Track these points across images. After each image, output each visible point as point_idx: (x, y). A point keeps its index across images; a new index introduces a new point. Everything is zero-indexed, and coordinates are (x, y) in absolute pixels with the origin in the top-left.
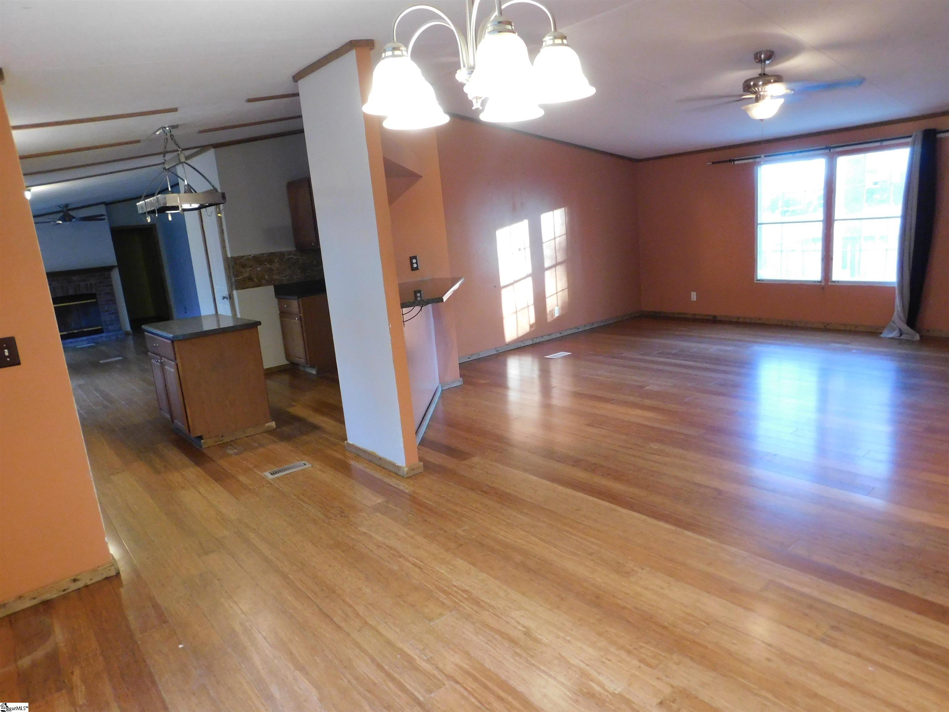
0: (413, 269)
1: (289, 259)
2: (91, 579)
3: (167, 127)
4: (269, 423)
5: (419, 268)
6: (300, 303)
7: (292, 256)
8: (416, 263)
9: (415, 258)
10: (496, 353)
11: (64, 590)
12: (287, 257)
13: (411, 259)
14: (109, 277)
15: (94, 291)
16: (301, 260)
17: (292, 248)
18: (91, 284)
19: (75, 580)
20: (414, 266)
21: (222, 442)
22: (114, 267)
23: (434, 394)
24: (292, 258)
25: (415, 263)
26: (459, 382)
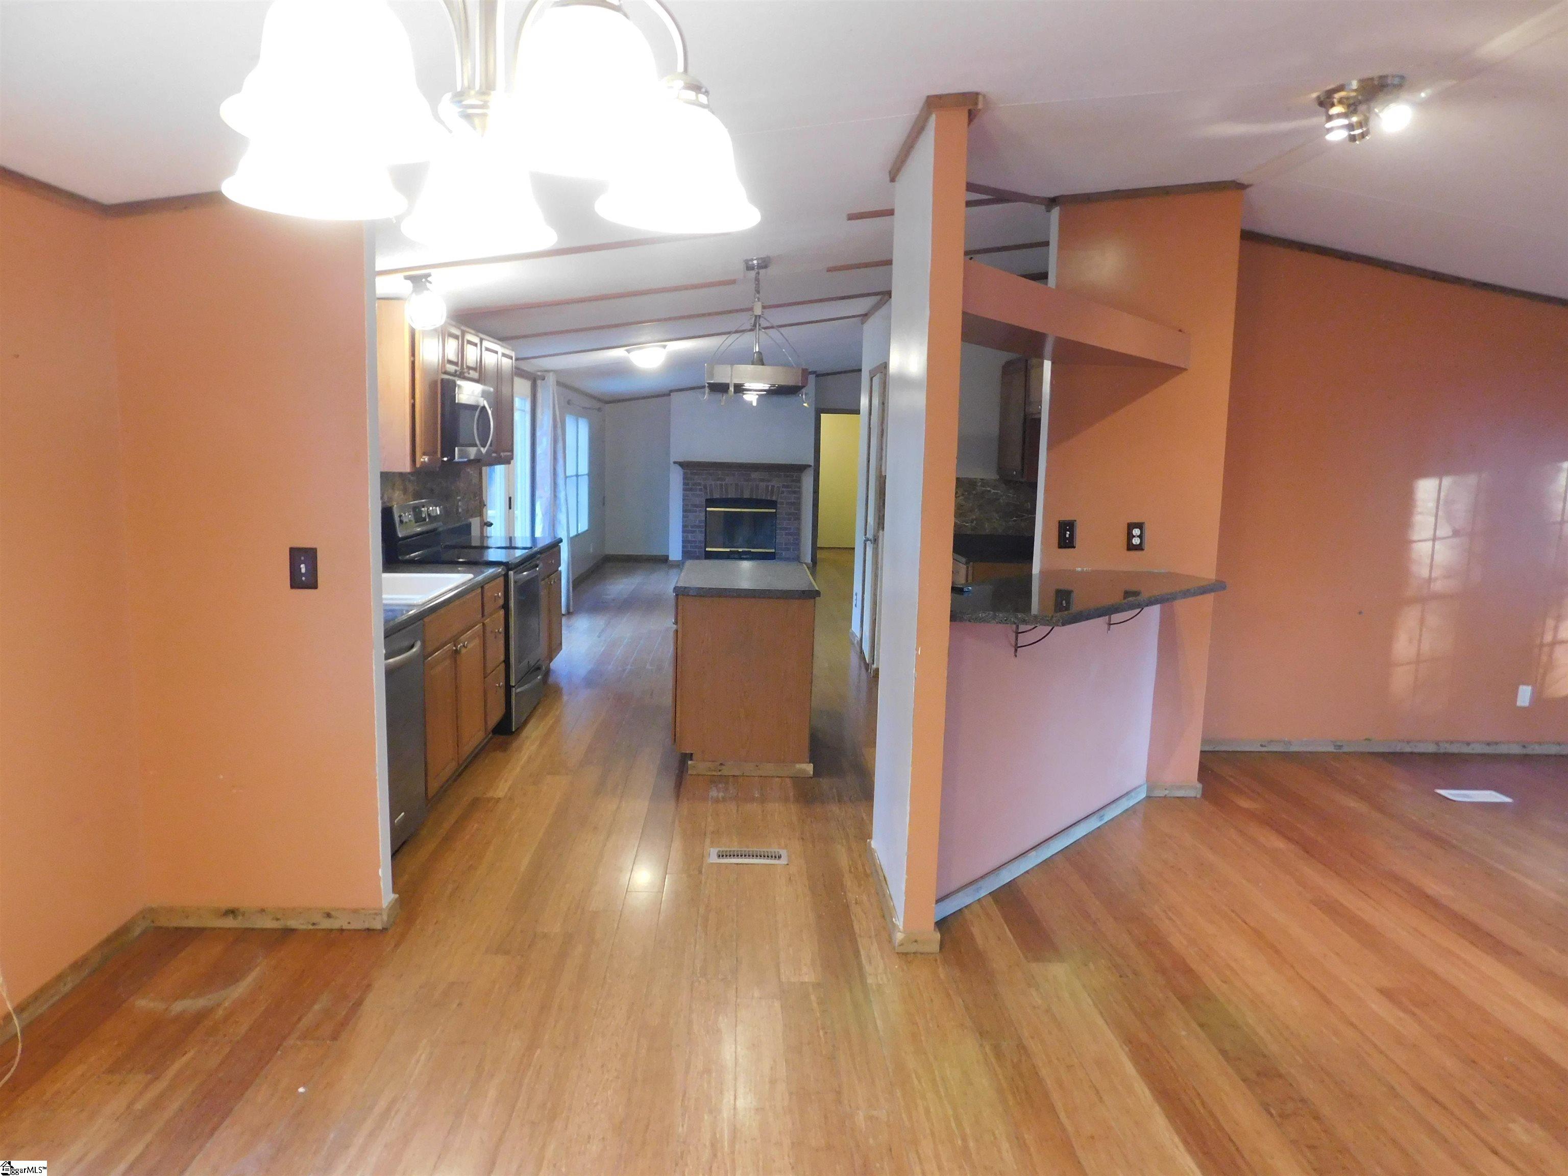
0: (1131, 547)
1: (983, 492)
2: (349, 923)
3: (755, 260)
4: (802, 765)
5: (1146, 546)
6: (970, 572)
7: (989, 489)
8: (1140, 537)
9: (1140, 526)
10: (1335, 751)
11: (314, 924)
12: (979, 489)
13: (1131, 527)
14: (799, 481)
15: (774, 498)
16: (1004, 497)
17: (992, 476)
18: (773, 486)
19: (329, 915)
20: (1134, 543)
21: (719, 773)
22: (810, 466)
23: (1113, 802)
24: (989, 491)
25: (1138, 536)
26: (1194, 789)
